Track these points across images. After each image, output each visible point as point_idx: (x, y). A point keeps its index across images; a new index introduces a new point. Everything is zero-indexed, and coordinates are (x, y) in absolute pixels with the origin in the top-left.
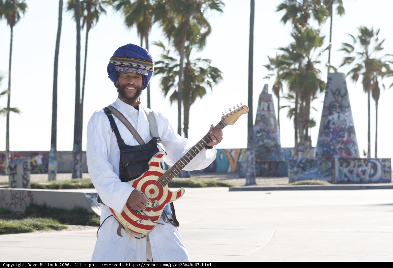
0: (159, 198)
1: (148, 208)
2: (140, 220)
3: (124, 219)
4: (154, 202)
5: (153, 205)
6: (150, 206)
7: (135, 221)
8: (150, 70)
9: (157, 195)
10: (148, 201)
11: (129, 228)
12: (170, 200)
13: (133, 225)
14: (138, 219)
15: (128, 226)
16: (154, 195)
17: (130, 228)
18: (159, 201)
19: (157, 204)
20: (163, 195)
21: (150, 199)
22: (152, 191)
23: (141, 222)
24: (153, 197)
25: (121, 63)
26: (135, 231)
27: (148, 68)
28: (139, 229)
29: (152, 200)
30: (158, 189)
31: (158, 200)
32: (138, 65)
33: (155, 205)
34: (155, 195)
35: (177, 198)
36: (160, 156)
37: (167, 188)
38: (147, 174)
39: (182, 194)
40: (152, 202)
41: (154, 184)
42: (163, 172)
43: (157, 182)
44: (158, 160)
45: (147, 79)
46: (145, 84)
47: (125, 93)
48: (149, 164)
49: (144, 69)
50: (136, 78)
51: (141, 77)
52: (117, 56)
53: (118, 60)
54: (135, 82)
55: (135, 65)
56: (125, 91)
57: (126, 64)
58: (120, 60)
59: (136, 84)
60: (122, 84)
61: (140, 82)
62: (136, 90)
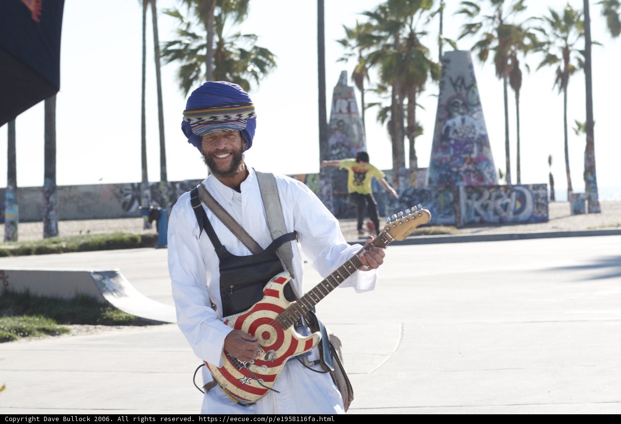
0: (276, 346)
1: (259, 360)
2: (246, 378)
3: (221, 374)
4: (269, 352)
5: (266, 357)
6: (262, 358)
7: (237, 378)
8: (250, 117)
9: (273, 342)
12: (294, 351)
13: (233, 384)
14: (243, 376)
15: (227, 385)
16: (269, 341)
17: (229, 389)
18: (277, 352)
20: (283, 344)
22: (266, 335)
23: (247, 381)
24: (267, 345)
25: (199, 119)
26: (237, 394)
28: (244, 391)
29: (266, 349)
30: (276, 333)
31: (276, 350)
32: (226, 116)
33: (270, 357)
34: (271, 341)
35: (305, 350)
36: (281, 281)
37: (289, 333)
38: (260, 307)
39: (314, 343)
40: (266, 352)
41: (270, 325)
42: (286, 307)
43: (274, 321)
44: (277, 287)
45: (248, 134)
46: (248, 141)
47: (215, 165)
48: (264, 291)
49: (238, 120)
50: (228, 138)
51: (237, 134)
52: (190, 109)
53: (193, 115)
54: (226, 144)
55: (221, 117)
56: (214, 162)
57: (207, 118)
58: (197, 114)
59: (230, 148)
60: (208, 152)
61: (236, 142)
62: (232, 157)
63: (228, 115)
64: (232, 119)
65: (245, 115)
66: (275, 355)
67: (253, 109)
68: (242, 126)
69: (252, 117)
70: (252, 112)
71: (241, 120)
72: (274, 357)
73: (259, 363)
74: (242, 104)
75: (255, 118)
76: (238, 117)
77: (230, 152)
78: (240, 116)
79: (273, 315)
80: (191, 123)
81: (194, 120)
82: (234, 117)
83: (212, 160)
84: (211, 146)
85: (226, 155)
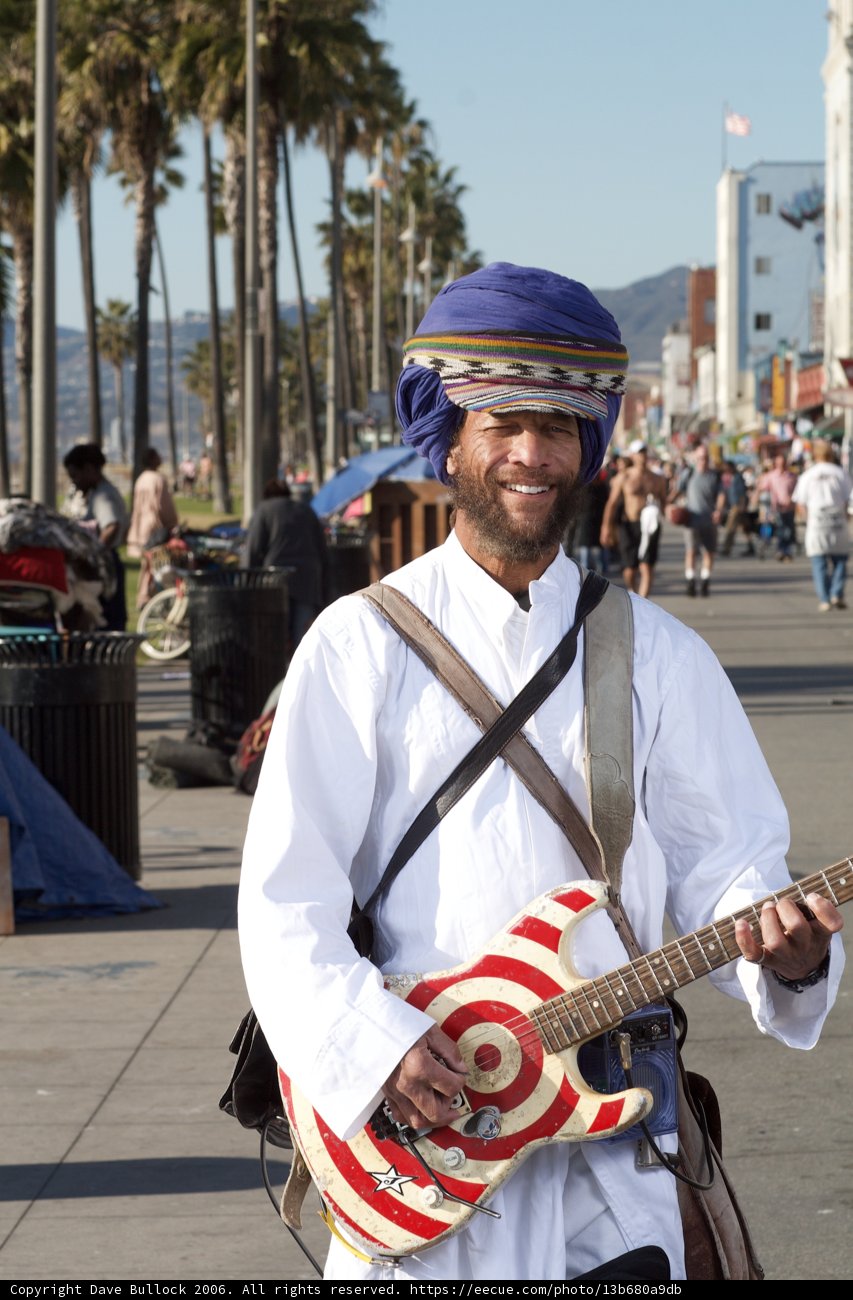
0: (508, 1100)
2: (392, 1174)
3: (323, 1145)
4: (484, 1112)
5: (472, 1125)
6: (458, 1126)
7: (368, 1168)
8: (614, 387)
9: (503, 1084)
11: (329, 1192)
12: (558, 1128)
13: (352, 1185)
14: (385, 1166)
15: (331, 1182)
16: (491, 1077)
17: (335, 1198)
18: (507, 1116)
19: (491, 1127)
20: (533, 1096)
22: (487, 1057)
23: (396, 1185)
24: (484, 1089)
25: (474, 364)
26: (354, 1219)
27: (605, 379)
28: (376, 1214)
29: (479, 1101)
31: (504, 1110)
32: (557, 371)
33: (483, 1128)
34: (498, 1079)
35: (593, 1129)
36: (576, 901)
37: (558, 1068)
38: (494, 966)
39: (625, 1116)
40: (474, 1107)
41: (508, 1026)
42: (568, 984)
43: (524, 1018)
44: (559, 917)
47: (503, 513)
48: (516, 921)
49: (586, 389)
50: (551, 437)
51: (575, 430)
52: (447, 328)
53: (456, 349)
54: (548, 455)
55: (542, 371)
56: (501, 506)
57: (499, 367)
58: (467, 350)
59: (555, 469)
60: (484, 469)
61: (568, 455)
62: (552, 497)
63: (563, 367)
66: (498, 1123)
68: (596, 407)
69: (618, 388)
70: (623, 373)
71: (592, 389)
72: (495, 1130)
73: (443, 1136)
74: (600, 344)
76: (588, 380)
77: (551, 480)
78: (592, 376)
79: (524, 1000)
80: (442, 375)
81: (455, 364)
82: (577, 376)
83: (496, 499)
84: (498, 453)
85: (540, 489)
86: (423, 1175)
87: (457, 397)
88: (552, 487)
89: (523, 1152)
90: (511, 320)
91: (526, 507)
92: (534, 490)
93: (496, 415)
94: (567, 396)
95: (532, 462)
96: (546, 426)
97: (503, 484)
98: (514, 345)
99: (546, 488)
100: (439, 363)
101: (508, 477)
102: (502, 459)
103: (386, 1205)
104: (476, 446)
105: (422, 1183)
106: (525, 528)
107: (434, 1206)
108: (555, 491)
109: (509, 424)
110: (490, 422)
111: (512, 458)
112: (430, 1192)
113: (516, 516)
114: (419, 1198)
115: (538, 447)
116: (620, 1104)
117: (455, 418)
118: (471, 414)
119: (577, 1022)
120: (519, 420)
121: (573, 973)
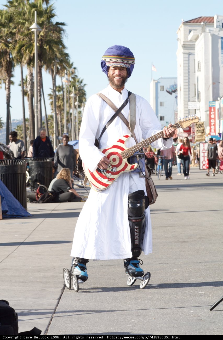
0: (117, 166)
1: (108, 171)
2: (101, 178)
4: (114, 168)
5: (112, 170)
6: (110, 170)
7: (97, 177)
10: (110, 166)
12: (125, 170)
13: (94, 180)
14: (99, 177)
15: (91, 180)
16: (115, 163)
17: (92, 182)
18: (117, 168)
19: (115, 170)
20: (121, 165)
21: (111, 164)
22: (114, 160)
23: (101, 179)
24: (114, 164)
26: (95, 184)
28: (98, 184)
29: (113, 166)
30: (119, 160)
31: (117, 167)
33: (114, 170)
34: (116, 163)
35: (130, 169)
36: (127, 136)
37: (125, 160)
38: (115, 147)
39: (135, 167)
40: (112, 167)
41: (117, 155)
42: (126, 149)
43: (119, 154)
44: (124, 139)
45: (130, 70)
46: (129, 74)
47: (114, 81)
48: (118, 140)
49: (127, 63)
50: (121, 70)
51: (125, 69)
52: (107, 55)
53: (108, 57)
54: (121, 73)
55: (120, 61)
56: (114, 80)
57: (114, 60)
58: (110, 58)
59: (122, 75)
60: (111, 75)
61: (124, 73)
62: (122, 79)
63: (123, 60)
64: (124, 62)
65: (130, 62)
66: (116, 169)
67: (134, 60)
68: (128, 66)
69: (133, 63)
70: (133, 61)
71: (128, 63)
72: (116, 170)
73: (108, 172)
74: (130, 57)
75: (134, 64)
76: (127, 62)
77: (121, 76)
78: (128, 61)
79: (119, 151)
80: (106, 61)
81: (108, 60)
82: (126, 61)
83: (113, 79)
84: (113, 73)
85: (120, 78)
86: (105, 177)
87: (108, 65)
88: (122, 77)
89: (120, 173)
90: (116, 53)
91: (118, 81)
92: (118, 78)
93: (113, 67)
94: (123, 64)
95: (118, 74)
96: (120, 69)
97: (114, 77)
98: (116, 57)
99: (121, 78)
100: (105, 60)
101: (115, 76)
102: (114, 74)
103: (100, 182)
104: (111, 72)
105: (105, 179)
106: (117, 84)
107: (107, 182)
108: (122, 78)
109: (115, 68)
110: (113, 68)
111: (115, 73)
112: (107, 180)
113: (116, 82)
114: (105, 181)
115: (119, 72)
116: (134, 166)
117: (108, 68)
118: (110, 67)
119: (127, 154)
120: (116, 68)
121: (126, 147)
